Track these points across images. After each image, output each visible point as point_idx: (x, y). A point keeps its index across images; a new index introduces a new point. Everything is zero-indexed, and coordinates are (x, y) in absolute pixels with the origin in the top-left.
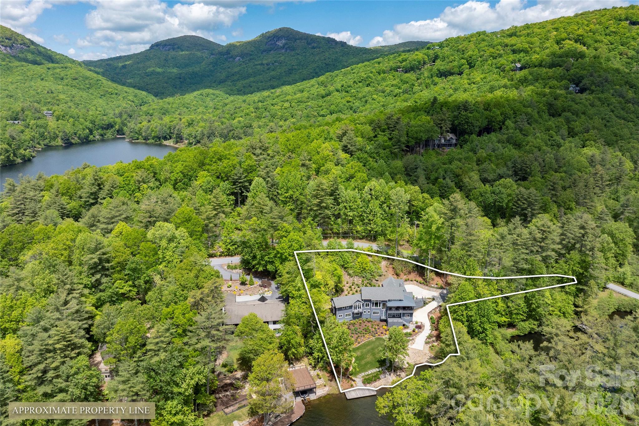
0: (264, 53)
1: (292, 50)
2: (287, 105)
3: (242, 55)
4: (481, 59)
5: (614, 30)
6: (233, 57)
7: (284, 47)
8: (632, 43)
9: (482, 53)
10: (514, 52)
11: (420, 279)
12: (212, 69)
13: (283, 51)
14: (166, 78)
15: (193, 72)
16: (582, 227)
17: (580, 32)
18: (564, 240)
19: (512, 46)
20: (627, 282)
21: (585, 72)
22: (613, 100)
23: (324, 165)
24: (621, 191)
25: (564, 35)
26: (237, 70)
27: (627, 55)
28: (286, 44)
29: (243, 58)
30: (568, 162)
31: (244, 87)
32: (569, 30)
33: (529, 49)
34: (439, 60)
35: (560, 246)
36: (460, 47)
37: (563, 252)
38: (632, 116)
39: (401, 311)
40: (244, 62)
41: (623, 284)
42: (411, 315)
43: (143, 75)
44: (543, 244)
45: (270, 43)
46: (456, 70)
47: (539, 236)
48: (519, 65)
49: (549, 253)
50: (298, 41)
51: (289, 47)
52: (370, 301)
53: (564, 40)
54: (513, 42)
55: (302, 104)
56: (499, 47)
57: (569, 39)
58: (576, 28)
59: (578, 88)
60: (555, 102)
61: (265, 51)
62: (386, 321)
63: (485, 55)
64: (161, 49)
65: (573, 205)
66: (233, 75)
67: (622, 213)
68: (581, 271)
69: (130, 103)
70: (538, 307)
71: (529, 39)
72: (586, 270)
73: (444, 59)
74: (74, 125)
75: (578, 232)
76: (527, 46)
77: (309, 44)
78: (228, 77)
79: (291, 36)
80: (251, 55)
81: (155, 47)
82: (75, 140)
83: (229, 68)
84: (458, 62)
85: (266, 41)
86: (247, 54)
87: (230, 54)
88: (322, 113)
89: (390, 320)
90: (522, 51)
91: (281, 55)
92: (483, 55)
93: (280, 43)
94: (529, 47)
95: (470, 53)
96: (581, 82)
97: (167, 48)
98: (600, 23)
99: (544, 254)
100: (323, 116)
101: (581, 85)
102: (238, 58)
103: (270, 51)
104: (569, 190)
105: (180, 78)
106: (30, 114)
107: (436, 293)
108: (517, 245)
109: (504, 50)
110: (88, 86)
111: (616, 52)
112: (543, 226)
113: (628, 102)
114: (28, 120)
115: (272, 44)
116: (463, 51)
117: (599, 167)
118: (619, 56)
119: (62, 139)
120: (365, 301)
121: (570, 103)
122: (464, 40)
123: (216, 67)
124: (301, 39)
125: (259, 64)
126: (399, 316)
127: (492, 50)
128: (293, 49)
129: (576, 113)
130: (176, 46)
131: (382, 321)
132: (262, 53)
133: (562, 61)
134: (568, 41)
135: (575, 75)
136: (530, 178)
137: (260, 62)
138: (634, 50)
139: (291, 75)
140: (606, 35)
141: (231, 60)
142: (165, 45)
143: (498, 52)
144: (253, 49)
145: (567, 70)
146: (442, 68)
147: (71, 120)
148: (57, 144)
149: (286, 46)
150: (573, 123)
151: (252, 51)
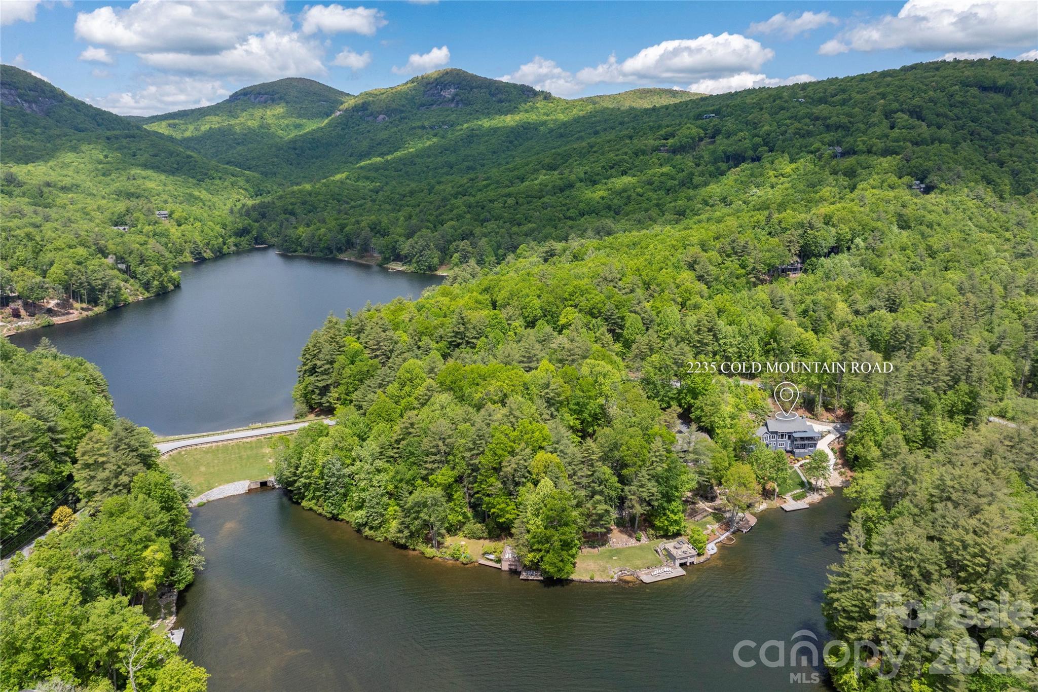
0: (423, 109)
1: (466, 105)
2: (511, 201)
3: (389, 112)
4: (784, 137)
5: (961, 99)
6: (374, 115)
7: (453, 100)
8: (986, 118)
9: (783, 128)
10: (828, 128)
11: (810, 415)
12: (341, 133)
13: (453, 105)
14: (274, 149)
15: (313, 139)
16: (968, 360)
17: (916, 101)
18: (951, 371)
19: (825, 118)
20: (1009, 415)
21: (930, 164)
22: (970, 204)
23: (689, 299)
24: (996, 321)
25: (895, 105)
26: (384, 137)
27: (979, 134)
28: (457, 95)
29: (389, 116)
30: (936, 289)
31: (404, 164)
32: (902, 98)
33: (849, 125)
34: (720, 137)
35: (949, 378)
36: (750, 117)
37: (951, 383)
38: (995, 224)
39: (806, 442)
40: (391, 123)
41: (1003, 417)
42: (815, 445)
43: (230, 142)
44: (934, 376)
45: (431, 92)
46: (750, 153)
47: (931, 367)
48: (839, 149)
49: (940, 384)
50: (475, 90)
51: (461, 100)
52: (776, 433)
53: (896, 112)
54: (825, 113)
55: (535, 200)
56: (807, 120)
57: (902, 111)
58: (911, 96)
59: (923, 186)
60: (904, 211)
61: (422, 105)
62: (792, 452)
63: (789, 131)
64: (253, 100)
65: (950, 337)
66: (380, 144)
67: (999, 346)
68: (970, 401)
69: (243, 192)
70: (933, 434)
71: (846, 109)
72: (974, 399)
73: (728, 135)
74: (202, 232)
75: (965, 365)
76: (846, 120)
77: (493, 95)
78: (371, 147)
79: (464, 83)
80: (402, 112)
81: (242, 97)
82: (208, 254)
83: (369, 132)
84: (751, 140)
85: (422, 89)
86: (396, 110)
87: (367, 109)
88: (568, 214)
89: (797, 451)
90: (839, 127)
91: (449, 112)
92: (786, 132)
93: (448, 94)
94: (850, 122)
95: (766, 128)
96: (926, 177)
97: (262, 99)
98: (943, 90)
99: (935, 385)
100: (570, 218)
101: (927, 181)
102: (381, 116)
103: (432, 105)
104: (945, 322)
105: (295, 149)
106: (142, 217)
107: (830, 427)
108: (913, 376)
109: (814, 125)
110: (175, 166)
111: (965, 132)
112: (934, 358)
113: (987, 205)
114: (139, 227)
115: (433, 95)
116: (755, 123)
117: (969, 295)
118: (969, 137)
119: (192, 253)
120: (772, 433)
121: (922, 212)
122: (753, 107)
123: (346, 131)
124: (480, 87)
125: (419, 127)
126: (804, 446)
127: (797, 125)
128: (467, 103)
129: (930, 226)
130: (276, 96)
131: (787, 452)
132: (418, 109)
133: (899, 147)
134: (900, 114)
135: (917, 168)
136: (901, 309)
137: (419, 124)
138: (988, 128)
139: (472, 145)
140: (951, 106)
141: (370, 119)
142: (259, 94)
143: (806, 128)
144: (404, 102)
145: (908, 161)
146: (730, 149)
147: (198, 224)
148: (185, 260)
149: (458, 98)
150: (930, 239)
151: (403, 106)
